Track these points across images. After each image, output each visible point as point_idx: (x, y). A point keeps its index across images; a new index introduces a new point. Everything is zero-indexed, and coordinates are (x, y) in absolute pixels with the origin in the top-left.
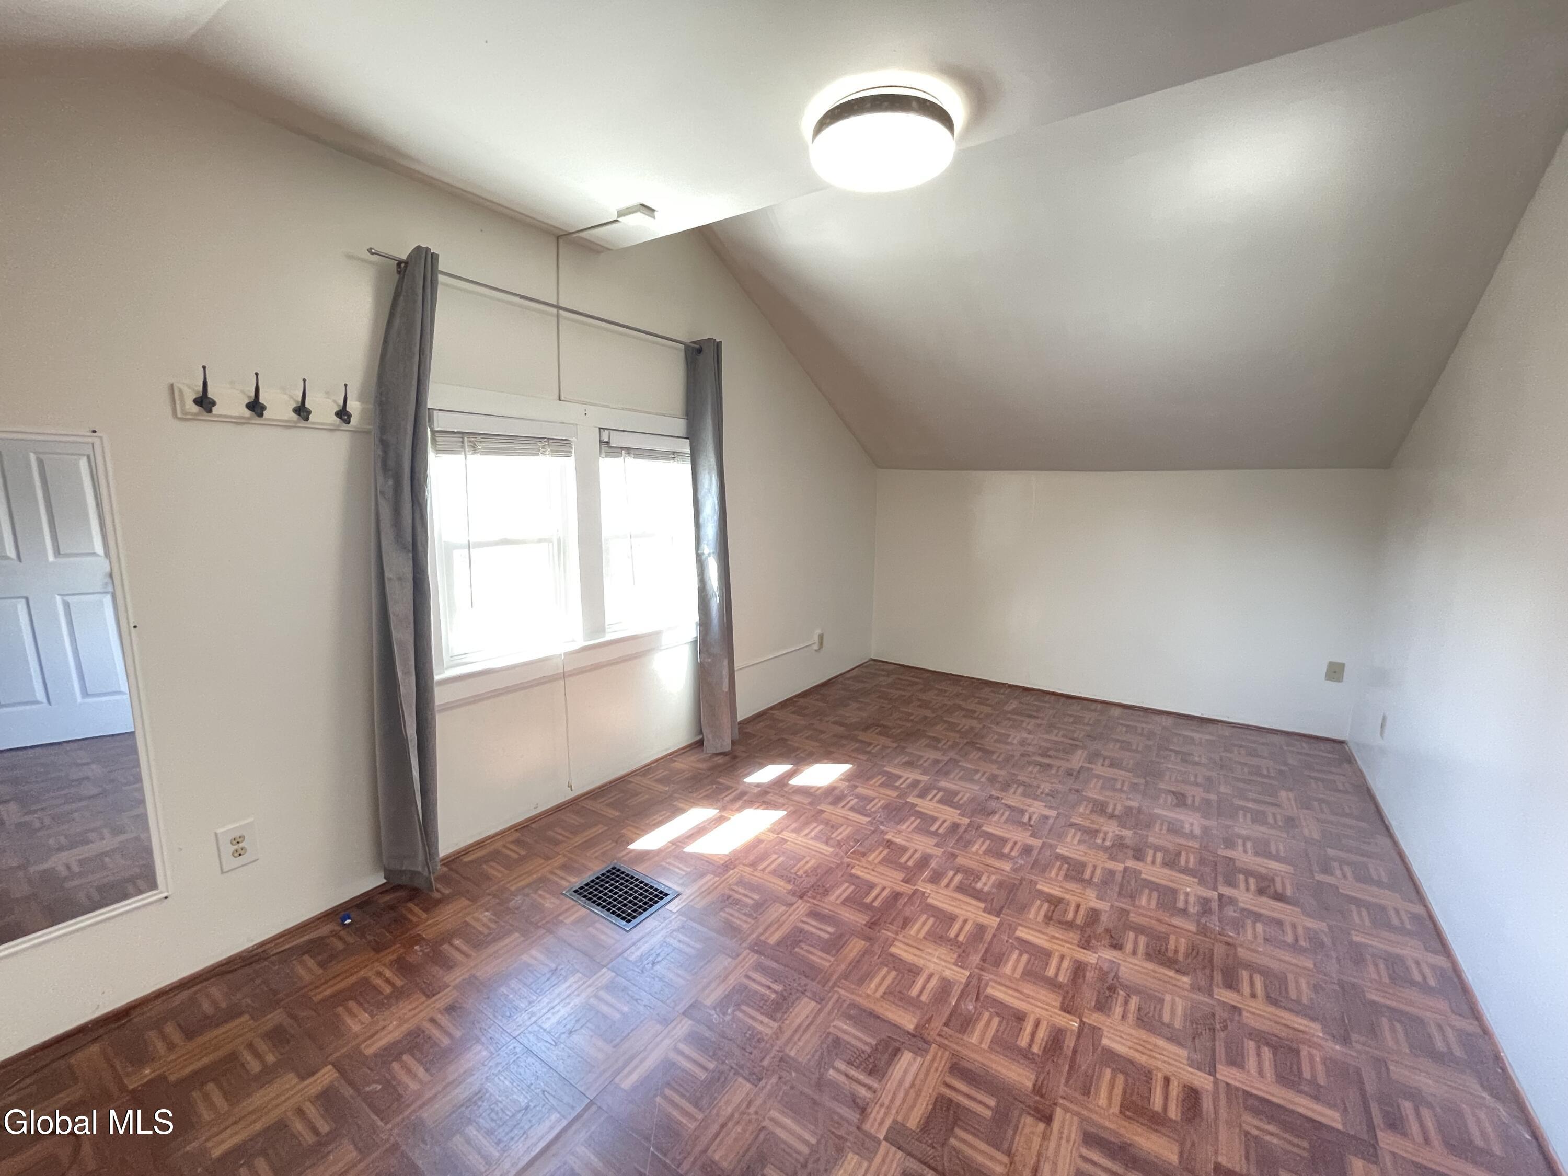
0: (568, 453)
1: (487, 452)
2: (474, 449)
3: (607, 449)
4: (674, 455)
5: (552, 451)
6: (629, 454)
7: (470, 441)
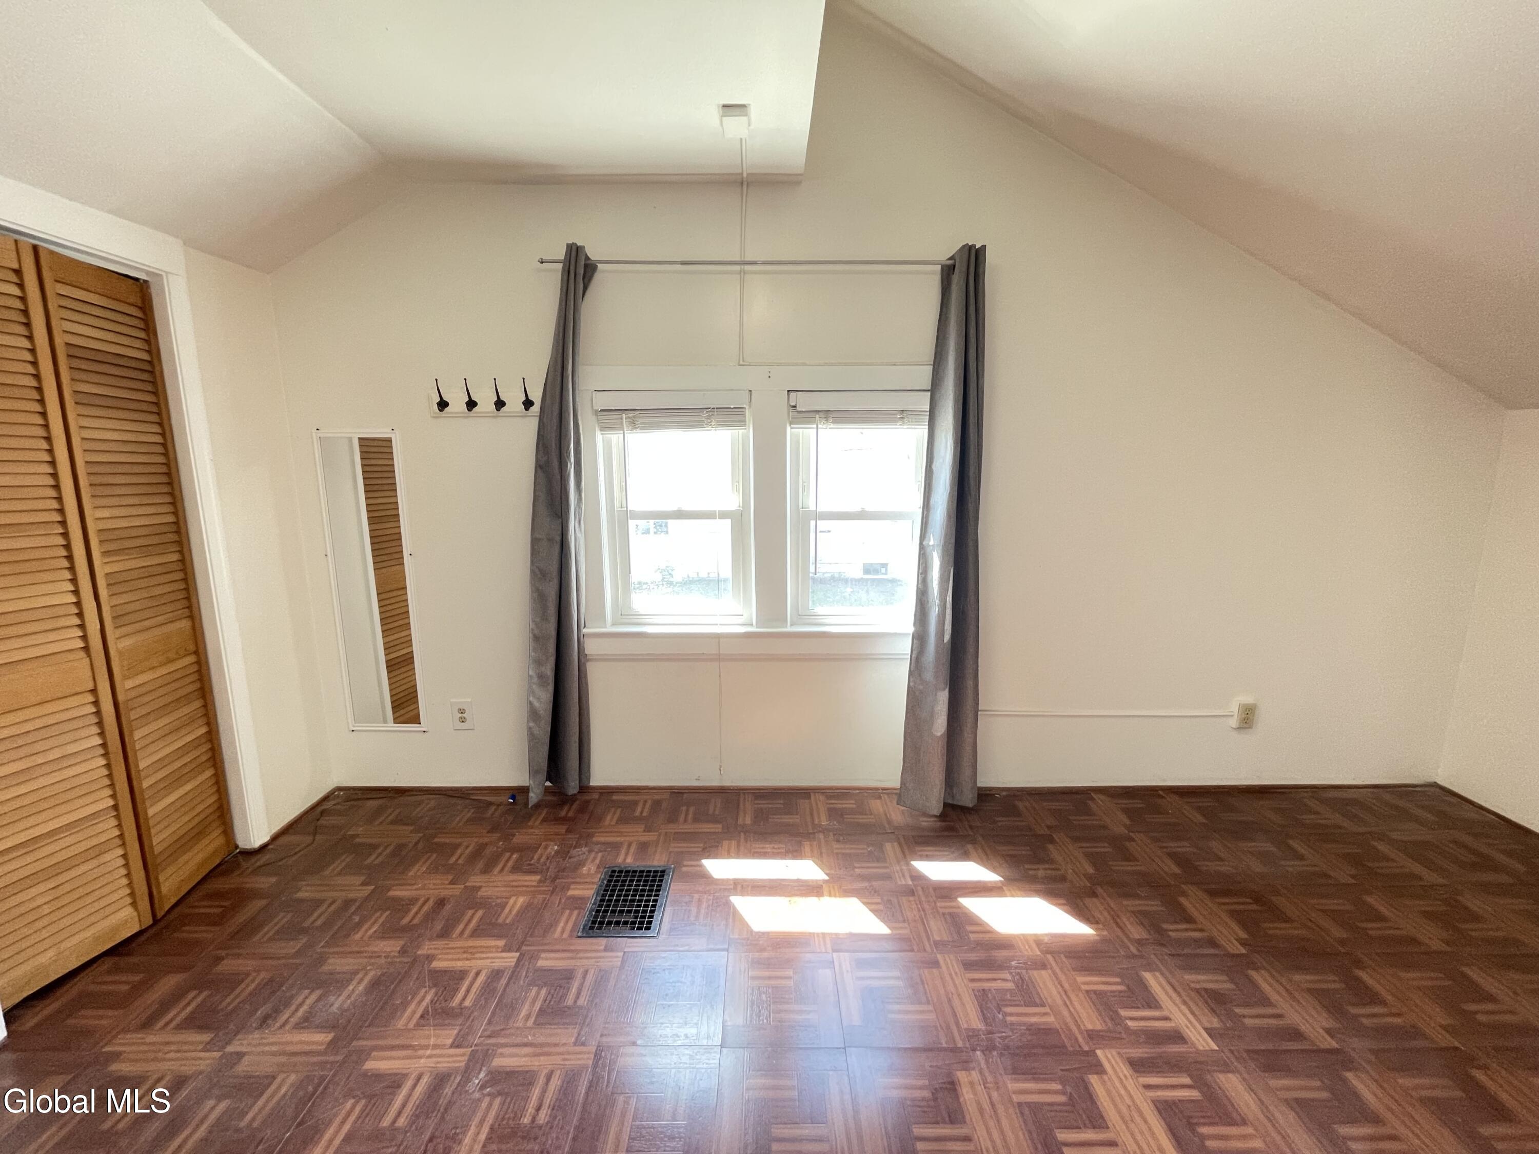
0: (742, 423)
1: (646, 427)
2: (634, 425)
3: (795, 414)
4: (903, 415)
5: (718, 422)
6: (827, 418)
7: (629, 417)
